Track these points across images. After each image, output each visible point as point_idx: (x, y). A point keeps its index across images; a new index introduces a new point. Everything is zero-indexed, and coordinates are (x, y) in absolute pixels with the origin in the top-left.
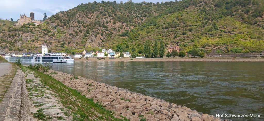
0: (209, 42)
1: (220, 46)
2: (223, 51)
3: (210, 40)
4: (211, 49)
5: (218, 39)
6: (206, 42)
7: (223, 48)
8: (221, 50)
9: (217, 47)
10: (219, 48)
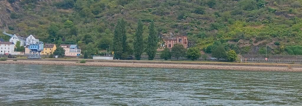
0: (246, 31)
1: (265, 41)
2: (272, 50)
3: (248, 27)
4: (250, 45)
5: (262, 26)
6: (241, 31)
7: (272, 43)
8: (268, 47)
9: (261, 42)
10: (264, 44)
